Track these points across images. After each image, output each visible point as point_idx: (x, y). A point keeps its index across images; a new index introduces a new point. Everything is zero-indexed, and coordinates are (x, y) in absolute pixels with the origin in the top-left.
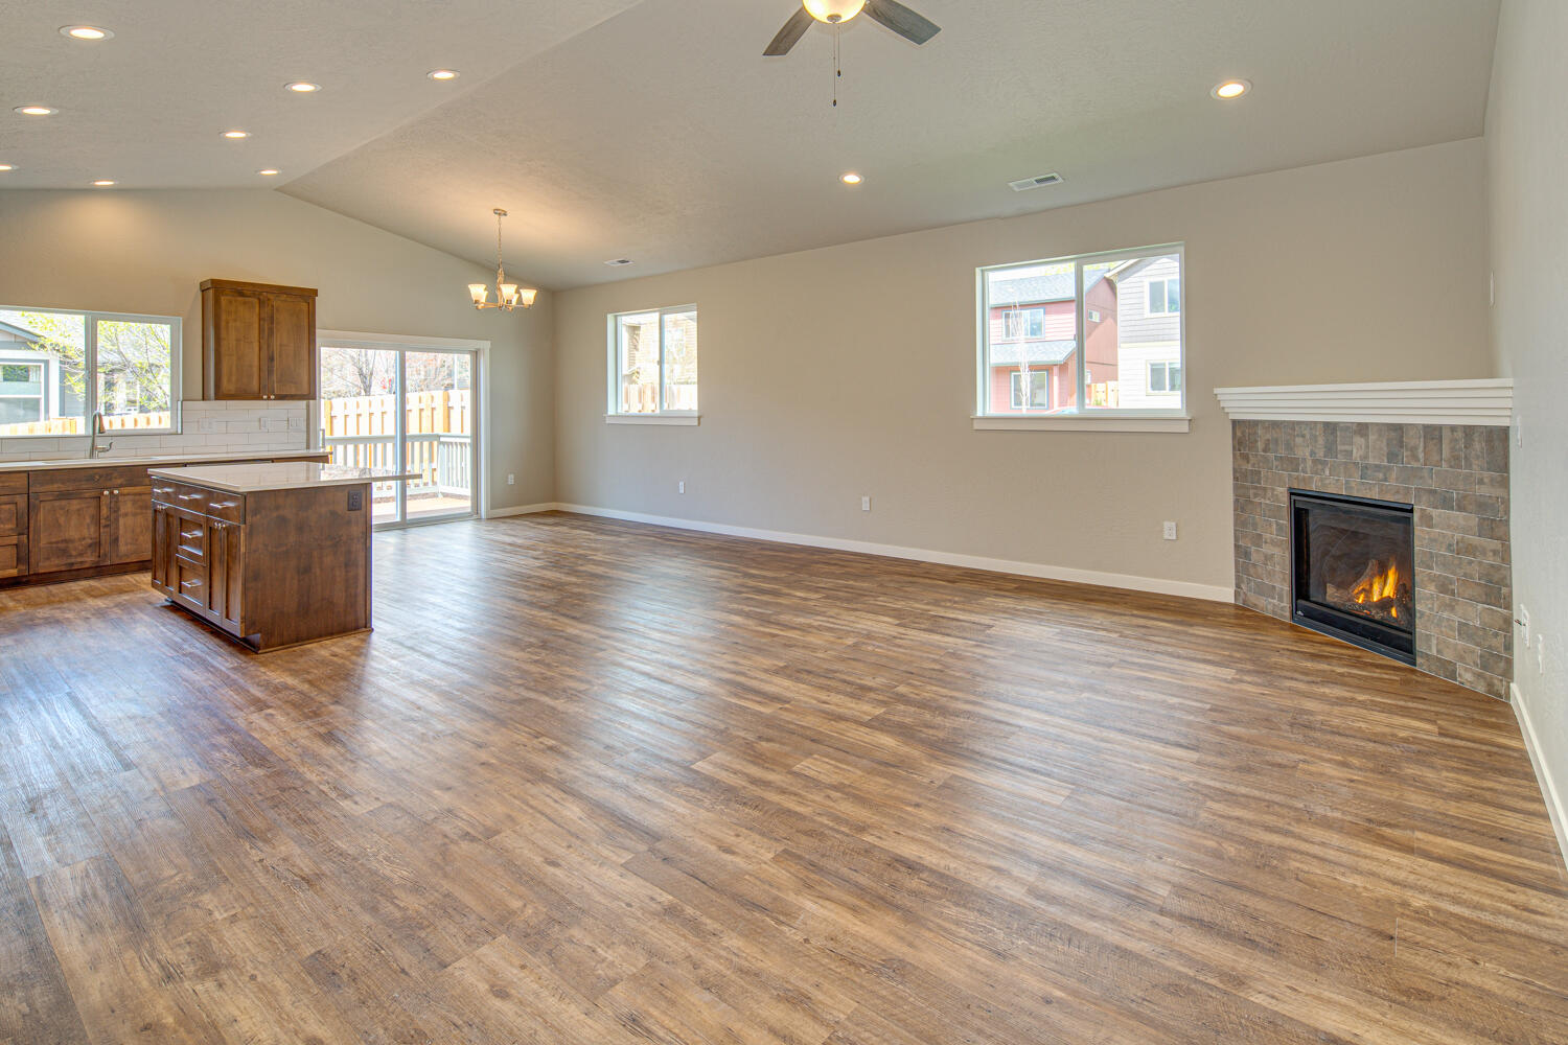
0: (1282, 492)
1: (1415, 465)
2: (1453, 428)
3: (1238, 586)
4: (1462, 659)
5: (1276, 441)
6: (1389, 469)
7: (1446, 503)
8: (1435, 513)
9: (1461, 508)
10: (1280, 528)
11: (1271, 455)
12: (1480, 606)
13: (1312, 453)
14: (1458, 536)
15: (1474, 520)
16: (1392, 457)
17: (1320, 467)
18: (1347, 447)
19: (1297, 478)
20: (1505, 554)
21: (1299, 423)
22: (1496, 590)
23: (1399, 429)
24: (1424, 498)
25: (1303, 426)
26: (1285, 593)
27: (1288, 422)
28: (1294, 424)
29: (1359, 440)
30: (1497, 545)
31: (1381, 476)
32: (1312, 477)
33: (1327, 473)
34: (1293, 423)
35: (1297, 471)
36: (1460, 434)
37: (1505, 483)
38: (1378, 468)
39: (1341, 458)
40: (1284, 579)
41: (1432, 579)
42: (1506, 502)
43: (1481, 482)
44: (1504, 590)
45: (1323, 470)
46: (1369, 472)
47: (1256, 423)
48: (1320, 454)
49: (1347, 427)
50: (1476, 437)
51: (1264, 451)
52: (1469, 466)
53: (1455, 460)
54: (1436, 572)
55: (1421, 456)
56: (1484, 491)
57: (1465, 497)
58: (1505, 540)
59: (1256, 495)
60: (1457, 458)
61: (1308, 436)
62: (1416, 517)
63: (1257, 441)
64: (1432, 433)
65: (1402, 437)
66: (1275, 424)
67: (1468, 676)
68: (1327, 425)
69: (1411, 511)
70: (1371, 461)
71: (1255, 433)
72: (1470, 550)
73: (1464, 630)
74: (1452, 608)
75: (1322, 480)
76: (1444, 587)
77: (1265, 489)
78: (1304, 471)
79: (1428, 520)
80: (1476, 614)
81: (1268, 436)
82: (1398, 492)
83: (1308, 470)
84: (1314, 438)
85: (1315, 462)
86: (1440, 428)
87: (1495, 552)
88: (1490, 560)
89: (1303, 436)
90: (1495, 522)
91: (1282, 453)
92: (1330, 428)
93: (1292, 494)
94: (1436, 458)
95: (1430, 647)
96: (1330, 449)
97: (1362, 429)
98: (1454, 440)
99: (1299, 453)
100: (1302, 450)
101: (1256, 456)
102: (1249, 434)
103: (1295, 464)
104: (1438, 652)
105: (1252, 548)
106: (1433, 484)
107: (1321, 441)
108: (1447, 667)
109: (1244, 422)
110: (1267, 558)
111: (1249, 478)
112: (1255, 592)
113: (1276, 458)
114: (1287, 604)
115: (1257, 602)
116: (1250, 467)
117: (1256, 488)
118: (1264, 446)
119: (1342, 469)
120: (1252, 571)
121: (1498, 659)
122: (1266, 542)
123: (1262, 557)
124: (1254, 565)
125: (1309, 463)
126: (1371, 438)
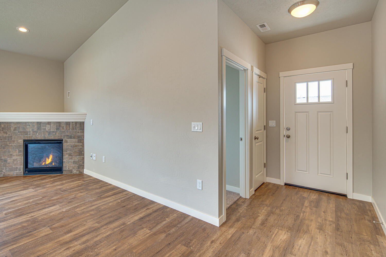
0: (21, 142)
1: (63, 130)
2: (73, 122)
4: (74, 168)
5: (19, 127)
6: (56, 132)
7: (71, 137)
8: (68, 140)
9: (74, 138)
10: (20, 151)
11: (17, 131)
12: (78, 157)
13: (33, 130)
14: (73, 144)
15: (77, 140)
16: (57, 129)
17: (35, 133)
18: (44, 128)
19: (27, 137)
20: (83, 146)
22: (81, 153)
23: (60, 123)
24: (65, 137)
25: (29, 123)
26: (21, 168)
27: (24, 122)
28: (26, 123)
29: (48, 126)
30: (81, 144)
31: (54, 133)
32: (32, 136)
33: (38, 134)
35: (27, 135)
36: (74, 123)
37: (83, 132)
38: (53, 132)
39: (42, 130)
40: (21, 165)
41: (67, 154)
42: (84, 135)
43: (78, 132)
44: (83, 152)
46: (51, 133)
47: (11, 123)
48: (35, 130)
49: (45, 123)
50: (78, 124)
51: (14, 130)
52: (76, 129)
53: (73, 129)
54: (68, 152)
55: (65, 128)
56: (79, 134)
57: (75, 136)
58: (83, 143)
59: (10, 143)
60: (73, 128)
61: (31, 126)
63: (11, 128)
64: (68, 124)
66: (19, 123)
67: (75, 171)
68: (38, 122)
69: (62, 140)
70: (51, 130)
71: (10, 125)
72: (76, 146)
73: (74, 162)
74: (72, 159)
75: (36, 136)
76: (70, 155)
77: (14, 141)
78: (29, 135)
79: (66, 142)
80: (76, 158)
81: (15, 126)
82: (59, 137)
83: (31, 134)
84: (33, 126)
85: (34, 132)
86: (70, 122)
87: (81, 146)
88: (80, 147)
89: (30, 126)
90: (81, 140)
91: (21, 130)
93: (24, 141)
94: (68, 128)
95: (66, 168)
96: (39, 128)
97: (49, 123)
98: (73, 125)
99: (28, 130)
100: (29, 129)
101: (10, 132)
102: (7, 126)
103: (26, 133)
104: (68, 168)
105: (8, 159)
106: (68, 134)
107: (36, 127)
108: (71, 171)
109: (5, 122)
110: (14, 160)
111: (7, 139)
112: (9, 171)
113: (19, 132)
114: (22, 171)
115: (9, 174)
116: (7, 135)
117: (10, 141)
118: (14, 129)
119: (43, 133)
120: (7, 165)
121: (81, 166)
122: (14, 156)
123: (12, 160)
124: (9, 163)
125: (31, 132)
126: (52, 125)
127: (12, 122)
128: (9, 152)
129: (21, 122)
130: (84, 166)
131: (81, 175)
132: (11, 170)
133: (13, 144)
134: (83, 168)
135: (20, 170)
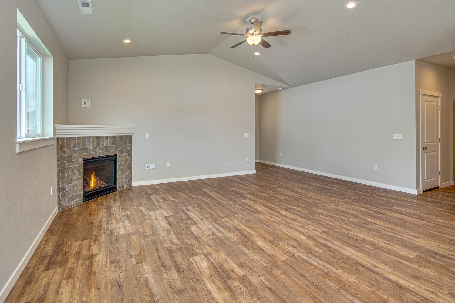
0: (81, 161)
1: (118, 145)
2: (124, 136)
3: (59, 204)
4: (125, 183)
5: (79, 144)
6: (113, 147)
7: (123, 152)
8: (121, 155)
9: (125, 152)
10: (80, 173)
11: (77, 149)
12: (128, 171)
13: (92, 146)
14: (125, 158)
15: (127, 154)
16: (113, 144)
17: (95, 150)
18: (102, 143)
19: (87, 155)
20: (131, 159)
21: (88, 137)
22: (130, 167)
23: (114, 137)
24: (119, 152)
25: (89, 138)
27: (84, 137)
29: (106, 141)
30: (130, 158)
31: (111, 149)
32: (92, 153)
33: (97, 151)
34: (86, 137)
35: (87, 152)
36: (125, 137)
37: (131, 146)
38: (110, 147)
39: (101, 146)
40: (81, 190)
41: (120, 170)
42: (132, 149)
43: (128, 146)
45: (96, 151)
46: (108, 148)
47: (70, 138)
48: (95, 146)
49: (103, 137)
50: (128, 138)
51: (74, 148)
52: (127, 144)
53: (124, 143)
54: (121, 167)
55: (119, 143)
56: (129, 148)
57: (126, 150)
58: (131, 157)
59: (69, 165)
61: (91, 141)
62: (118, 157)
63: (70, 145)
64: (121, 137)
65: (115, 139)
66: (78, 138)
67: (126, 186)
68: (97, 137)
69: (117, 156)
70: (109, 145)
71: (69, 142)
72: (127, 160)
73: (126, 177)
74: (123, 174)
75: (95, 154)
76: (123, 170)
77: (74, 162)
78: (89, 152)
79: (120, 156)
80: (127, 173)
81: (75, 143)
82: (114, 152)
83: (91, 151)
84: (93, 142)
85: (93, 148)
88: (129, 161)
89: (89, 141)
90: (130, 153)
91: (81, 147)
92: (98, 138)
93: (84, 160)
94: (121, 143)
96: (98, 144)
97: (107, 138)
98: (124, 139)
99: (87, 147)
100: (89, 146)
101: (70, 150)
102: (66, 142)
103: (86, 150)
104: (122, 184)
105: (67, 185)
106: (121, 149)
107: (96, 142)
108: (123, 187)
109: (64, 138)
110: (74, 186)
111: (66, 159)
112: (68, 201)
113: (79, 150)
114: (82, 198)
115: (69, 205)
116: (66, 155)
117: (70, 162)
118: (73, 146)
119: (101, 149)
120: (66, 194)
121: (130, 180)
122: (74, 180)
123: (72, 187)
124: (68, 192)
125: (91, 149)
126: (109, 140)
127: (72, 137)
128: (68, 176)
129: (81, 137)
130: (132, 179)
131: (130, 188)
132: (71, 200)
133: (72, 166)
134: (131, 181)
135: (80, 197)
